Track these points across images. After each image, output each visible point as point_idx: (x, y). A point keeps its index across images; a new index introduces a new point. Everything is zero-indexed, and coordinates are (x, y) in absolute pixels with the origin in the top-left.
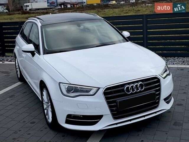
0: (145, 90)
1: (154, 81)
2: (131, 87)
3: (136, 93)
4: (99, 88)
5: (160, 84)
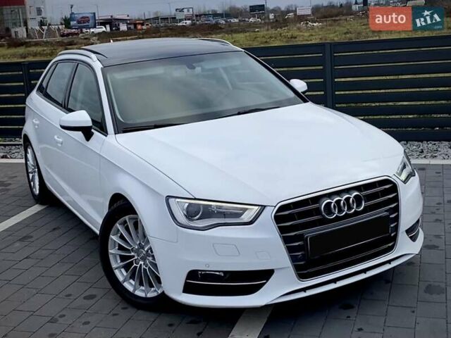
0: (366, 210)
1: (385, 189)
2: (336, 202)
3: (347, 216)
4: (263, 207)
5: (397, 195)
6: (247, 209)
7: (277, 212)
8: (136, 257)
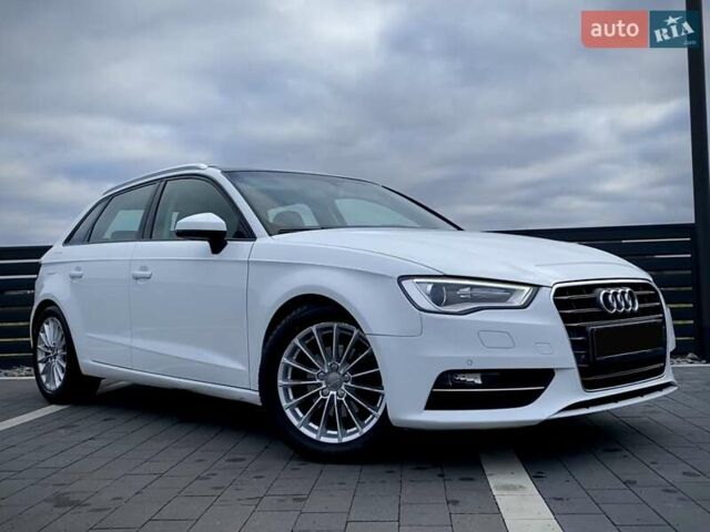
0: (640, 312)
1: (650, 294)
2: (612, 294)
3: (625, 314)
6: (514, 290)
7: (555, 295)
8: (324, 386)
